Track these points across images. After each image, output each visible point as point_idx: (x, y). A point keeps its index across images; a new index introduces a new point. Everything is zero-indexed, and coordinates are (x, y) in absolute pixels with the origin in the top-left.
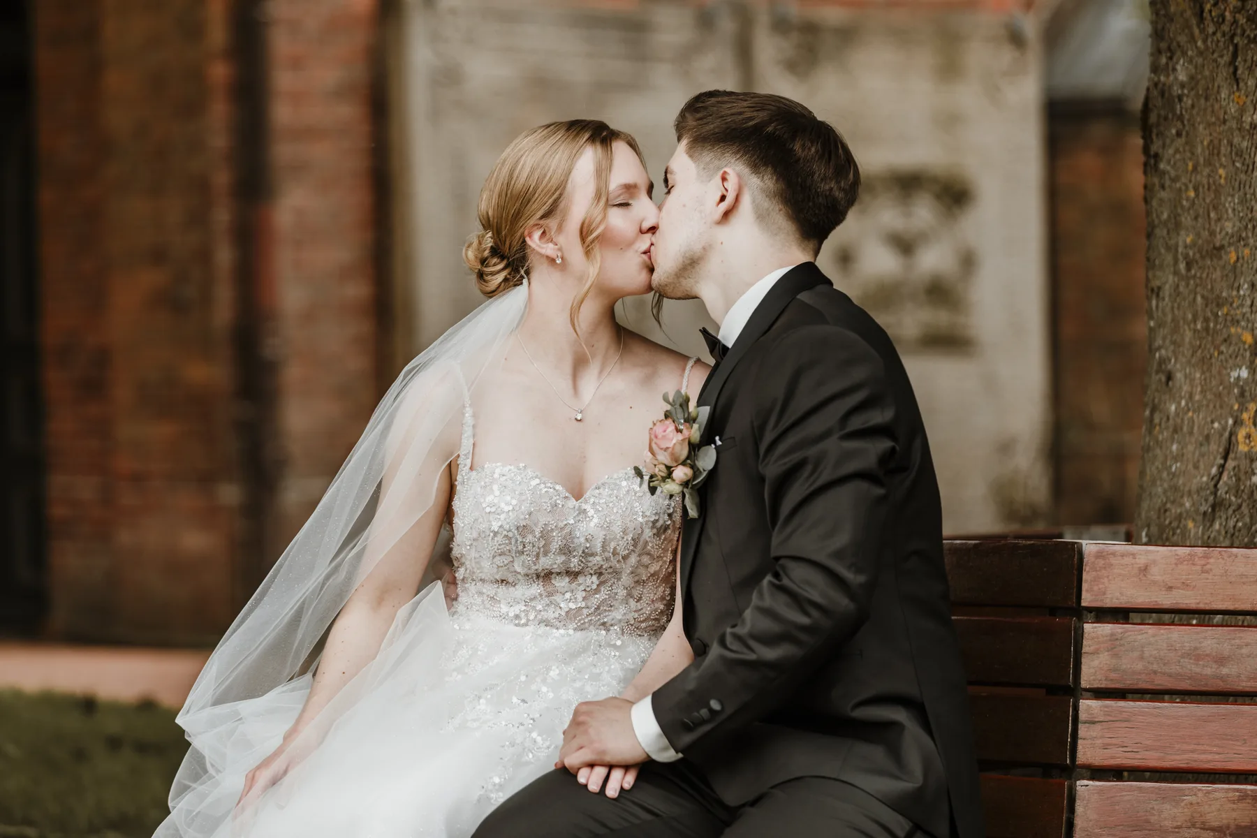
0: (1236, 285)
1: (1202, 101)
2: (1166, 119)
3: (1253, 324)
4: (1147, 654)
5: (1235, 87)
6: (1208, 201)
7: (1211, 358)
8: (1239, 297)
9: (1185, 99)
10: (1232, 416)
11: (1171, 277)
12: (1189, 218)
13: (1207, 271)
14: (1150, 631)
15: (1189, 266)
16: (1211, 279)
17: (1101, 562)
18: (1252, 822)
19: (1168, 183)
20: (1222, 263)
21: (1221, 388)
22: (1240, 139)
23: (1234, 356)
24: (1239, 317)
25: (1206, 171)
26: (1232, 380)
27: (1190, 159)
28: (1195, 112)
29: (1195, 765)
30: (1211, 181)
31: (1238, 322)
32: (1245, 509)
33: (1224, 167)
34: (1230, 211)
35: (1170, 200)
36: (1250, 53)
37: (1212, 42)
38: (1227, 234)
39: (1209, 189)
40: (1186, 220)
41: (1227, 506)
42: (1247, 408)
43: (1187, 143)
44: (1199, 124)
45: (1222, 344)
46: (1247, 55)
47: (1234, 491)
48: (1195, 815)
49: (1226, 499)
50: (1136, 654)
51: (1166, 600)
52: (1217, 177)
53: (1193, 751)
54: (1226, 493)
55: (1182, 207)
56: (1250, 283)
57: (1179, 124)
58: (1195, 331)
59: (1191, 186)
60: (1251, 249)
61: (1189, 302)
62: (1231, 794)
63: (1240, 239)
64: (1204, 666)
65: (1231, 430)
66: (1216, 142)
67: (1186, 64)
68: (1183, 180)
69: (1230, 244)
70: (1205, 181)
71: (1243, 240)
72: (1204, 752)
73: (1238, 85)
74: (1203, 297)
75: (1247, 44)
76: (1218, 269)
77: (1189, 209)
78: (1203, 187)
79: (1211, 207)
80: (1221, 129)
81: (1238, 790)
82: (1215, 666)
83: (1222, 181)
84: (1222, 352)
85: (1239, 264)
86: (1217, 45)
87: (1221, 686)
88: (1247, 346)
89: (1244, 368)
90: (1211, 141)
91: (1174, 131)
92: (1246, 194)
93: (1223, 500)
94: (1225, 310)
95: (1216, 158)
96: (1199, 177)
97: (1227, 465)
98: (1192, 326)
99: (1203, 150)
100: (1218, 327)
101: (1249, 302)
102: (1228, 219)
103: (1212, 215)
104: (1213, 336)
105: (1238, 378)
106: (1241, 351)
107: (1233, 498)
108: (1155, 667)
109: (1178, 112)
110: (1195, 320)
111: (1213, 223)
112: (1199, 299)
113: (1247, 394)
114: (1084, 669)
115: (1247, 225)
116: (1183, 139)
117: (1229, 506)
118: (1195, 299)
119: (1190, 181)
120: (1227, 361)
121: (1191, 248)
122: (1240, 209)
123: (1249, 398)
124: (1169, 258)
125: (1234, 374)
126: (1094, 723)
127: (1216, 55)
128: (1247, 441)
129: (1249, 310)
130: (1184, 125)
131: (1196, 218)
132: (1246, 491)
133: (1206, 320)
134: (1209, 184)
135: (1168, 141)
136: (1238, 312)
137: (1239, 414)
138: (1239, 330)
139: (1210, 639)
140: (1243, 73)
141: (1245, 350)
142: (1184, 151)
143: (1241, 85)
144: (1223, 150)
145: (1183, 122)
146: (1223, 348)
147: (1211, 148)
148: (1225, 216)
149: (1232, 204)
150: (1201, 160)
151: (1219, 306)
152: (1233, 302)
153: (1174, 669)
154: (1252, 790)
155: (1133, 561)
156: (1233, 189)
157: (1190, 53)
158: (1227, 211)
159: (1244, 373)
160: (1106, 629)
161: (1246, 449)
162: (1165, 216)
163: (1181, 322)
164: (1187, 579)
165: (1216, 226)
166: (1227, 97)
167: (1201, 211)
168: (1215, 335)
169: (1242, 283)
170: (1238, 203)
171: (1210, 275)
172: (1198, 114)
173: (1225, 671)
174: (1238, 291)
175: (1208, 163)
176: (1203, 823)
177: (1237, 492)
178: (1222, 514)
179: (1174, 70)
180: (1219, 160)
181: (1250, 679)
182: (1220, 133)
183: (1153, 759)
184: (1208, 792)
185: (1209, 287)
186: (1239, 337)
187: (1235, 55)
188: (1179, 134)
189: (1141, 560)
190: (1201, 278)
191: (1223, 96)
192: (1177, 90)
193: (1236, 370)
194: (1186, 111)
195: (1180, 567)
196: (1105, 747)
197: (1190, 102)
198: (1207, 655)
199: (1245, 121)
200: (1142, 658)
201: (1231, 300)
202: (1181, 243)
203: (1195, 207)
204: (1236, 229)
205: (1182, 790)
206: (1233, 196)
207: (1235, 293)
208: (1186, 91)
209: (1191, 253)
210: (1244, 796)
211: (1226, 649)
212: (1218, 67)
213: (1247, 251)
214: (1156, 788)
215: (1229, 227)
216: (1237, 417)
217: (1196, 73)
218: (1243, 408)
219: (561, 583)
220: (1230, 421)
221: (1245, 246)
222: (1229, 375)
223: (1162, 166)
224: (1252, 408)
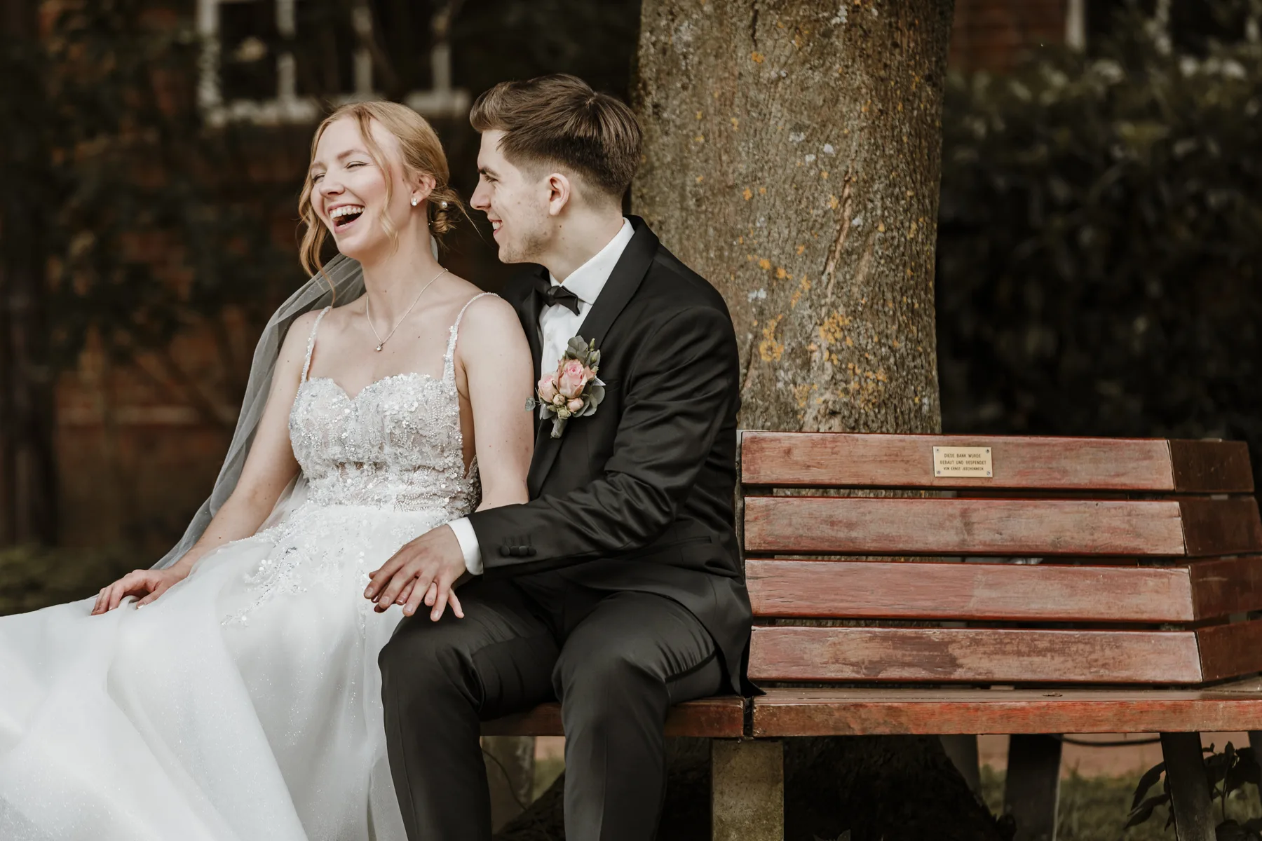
0: (752, 218)
1: (712, 59)
2: (669, 74)
3: (771, 252)
4: (794, 521)
5: (753, 47)
6: (719, 145)
7: (727, 282)
8: (755, 229)
9: (691, 57)
10: (751, 332)
11: (677, 213)
12: (698, 161)
13: (719, 206)
14: (795, 503)
15: (699, 202)
16: (724, 214)
17: (755, 447)
18: (881, 658)
19: (672, 129)
20: (735, 199)
21: (738, 308)
22: (756, 92)
23: (751, 280)
24: (756, 246)
25: (717, 119)
26: (750, 300)
27: (699, 110)
28: (702, 68)
29: (836, 612)
30: (722, 128)
31: (755, 250)
32: (772, 411)
33: (738, 116)
34: (744, 154)
35: (674, 144)
36: (769, 18)
37: (731, 9)
38: (740, 174)
39: (720, 136)
40: (696, 162)
41: (754, 409)
42: (767, 324)
43: (694, 95)
44: (708, 79)
45: (739, 269)
46: (766, 20)
47: (760, 396)
48: (838, 652)
49: (752, 403)
50: (786, 522)
51: (806, 477)
52: (730, 125)
53: (833, 600)
54: (752, 398)
55: (690, 151)
56: (767, 217)
57: (685, 80)
58: (708, 258)
59: (700, 133)
60: (767, 188)
61: (701, 234)
62: (863, 635)
63: (756, 178)
64: (837, 531)
65: (752, 343)
66: (728, 95)
67: (691, 26)
68: (691, 127)
69: (744, 183)
70: (716, 129)
71: (759, 179)
72: (842, 601)
73: (756, 45)
74: (715, 229)
75: (767, 11)
76: (731, 205)
77: (698, 152)
78: (714, 133)
79: (722, 152)
80: (736, 83)
81: (868, 632)
82: (846, 530)
83: (735, 128)
84: (739, 277)
85: (755, 201)
86: (737, 11)
87: (850, 547)
88: (764, 271)
89: (762, 290)
90: (723, 93)
91: (679, 85)
92: (761, 140)
93: (749, 404)
94: (741, 240)
95: (728, 107)
96: (708, 125)
97: (749, 374)
98: (704, 254)
99: (713, 101)
100: (734, 255)
101: (766, 233)
102: (741, 162)
103: (724, 158)
104: (727, 263)
105: (756, 299)
106: (759, 275)
107: (760, 402)
108: (801, 532)
109: (684, 68)
110: (707, 248)
111: (725, 165)
112: (711, 231)
113: (766, 312)
114: (747, 534)
115: (763, 166)
116: (690, 91)
117: (757, 409)
118: (706, 231)
119: (699, 128)
120: (743, 284)
121: (701, 186)
122: (755, 152)
123: (768, 316)
124: (674, 196)
125: (752, 295)
126: (757, 578)
127: (734, 20)
128: (770, 353)
129: (766, 240)
130: (690, 80)
131: (706, 161)
132: (772, 395)
133: (721, 249)
134: (720, 132)
135: (672, 93)
136: (755, 241)
137: (759, 330)
138: (756, 257)
139: (840, 508)
140: (762, 35)
141: (762, 274)
142: (692, 102)
143: (760, 45)
144: (737, 101)
145: (688, 77)
146: (739, 273)
147: (722, 100)
148: (738, 159)
149: (746, 149)
150: (711, 110)
151: (734, 237)
152: (750, 232)
153: (816, 533)
154: (880, 632)
155: (779, 445)
156: (748, 135)
157: (695, 16)
158: (740, 154)
159: (762, 294)
160: (761, 501)
161: (769, 359)
162: (669, 159)
163: (692, 252)
164: (822, 459)
165: (729, 167)
166: (743, 56)
167: (711, 155)
168: (730, 262)
169: (758, 216)
170: (754, 147)
171: (722, 210)
172: (706, 69)
173: (854, 534)
174: (754, 223)
175: (719, 112)
176: (844, 659)
177: (763, 396)
178: (749, 416)
179: (677, 30)
180: (732, 109)
181: (874, 541)
182: (733, 87)
183: (804, 607)
184: (847, 634)
185: (722, 220)
186: (756, 264)
187: (755, 20)
188: (684, 87)
189: (786, 444)
190: (712, 213)
191: (740, 55)
192: (680, 49)
193: (753, 292)
194: (692, 66)
195: (815, 449)
196: (768, 598)
197: (696, 59)
198: (840, 522)
199: (763, 77)
200: (790, 525)
201: (747, 231)
202: (688, 183)
203: (705, 151)
204: (750, 170)
205: (827, 632)
206: (747, 141)
207: (750, 225)
208: (691, 50)
209: (701, 191)
210: (874, 637)
211: (853, 516)
212: (736, 30)
213: (762, 189)
214: (807, 631)
215: (742, 168)
216: (757, 332)
217: (703, 34)
218: (762, 324)
219: (352, 471)
220: (750, 336)
221: (761, 184)
222: (746, 297)
223: (665, 115)
224: (773, 324)
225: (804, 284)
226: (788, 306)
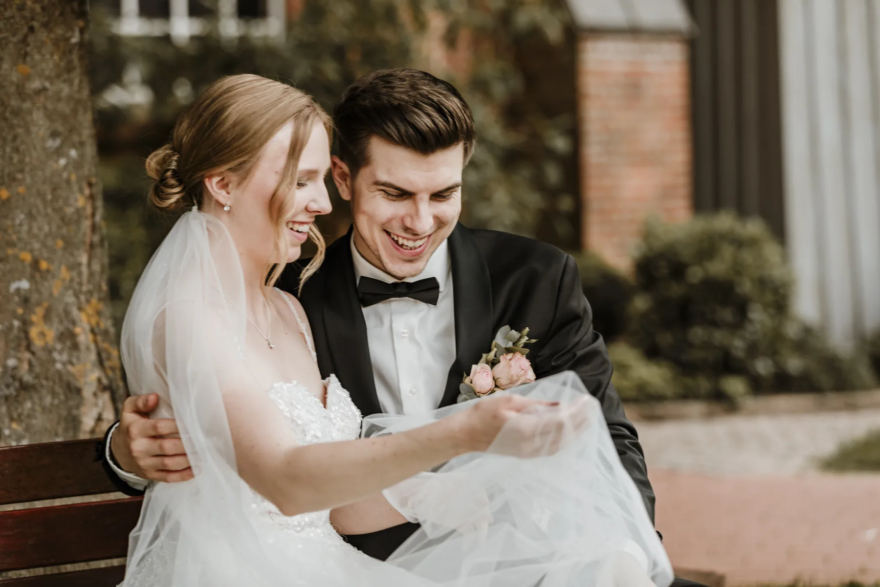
3: (32, 246)
5: (21, 60)
8: (15, 225)
10: (18, 319)
23: (12, 272)
24: (17, 241)
26: (12, 290)
31: (15, 244)
36: (40, 34)
42: (33, 311)
46: (37, 35)
56: (27, 214)
60: (27, 188)
63: (14, 180)
71: (18, 181)
73: (25, 59)
85: (13, 200)
88: (26, 264)
89: (24, 281)
101: (26, 229)
105: (19, 289)
106: (20, 267)
113: (31, 301)
115: (24, 168)
123: (34, 304)
125: (14, 286)
128: (42, 337)
129: (26, 235)
136: (15, 237)
137: (25, 317)
138: (16, 251)
140: (32, 50)
141: (24, 266)
143: (29, 59)
152: (9, 229)
159: (25, 285)
161: (42, 344)
166: (9, 68)
169: (17, 213)
174: (13, 220)
186: (17, 257)
191: (5, 67)
193: (15, 283)
204: (6, 172)
207: (9, 222)
213: (21, 190)
218: (29, 311)
220: (17, 323)
221: (19, 185)
222: (8, 287)
224: (40, 311)
225: (64, 273)
226: (51, 295)
